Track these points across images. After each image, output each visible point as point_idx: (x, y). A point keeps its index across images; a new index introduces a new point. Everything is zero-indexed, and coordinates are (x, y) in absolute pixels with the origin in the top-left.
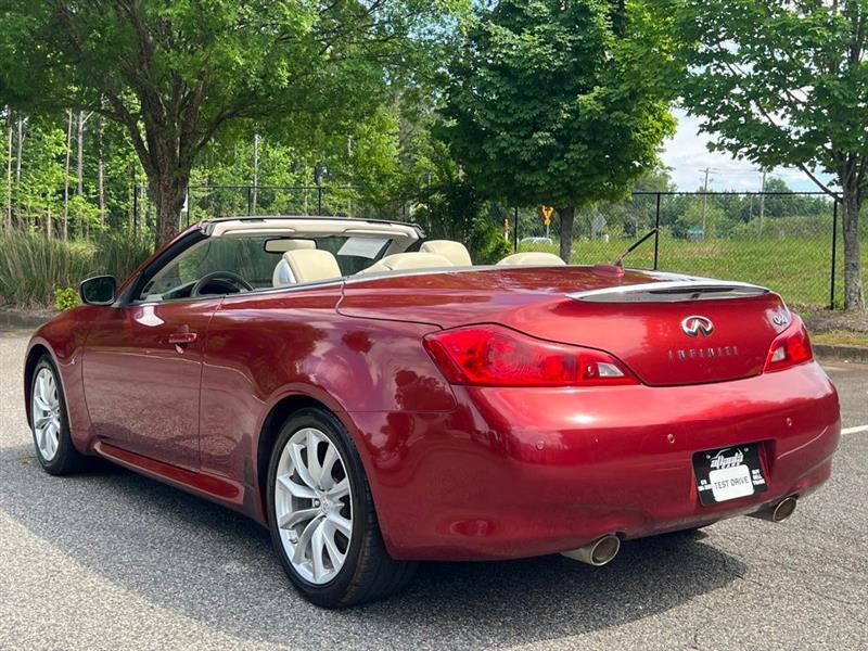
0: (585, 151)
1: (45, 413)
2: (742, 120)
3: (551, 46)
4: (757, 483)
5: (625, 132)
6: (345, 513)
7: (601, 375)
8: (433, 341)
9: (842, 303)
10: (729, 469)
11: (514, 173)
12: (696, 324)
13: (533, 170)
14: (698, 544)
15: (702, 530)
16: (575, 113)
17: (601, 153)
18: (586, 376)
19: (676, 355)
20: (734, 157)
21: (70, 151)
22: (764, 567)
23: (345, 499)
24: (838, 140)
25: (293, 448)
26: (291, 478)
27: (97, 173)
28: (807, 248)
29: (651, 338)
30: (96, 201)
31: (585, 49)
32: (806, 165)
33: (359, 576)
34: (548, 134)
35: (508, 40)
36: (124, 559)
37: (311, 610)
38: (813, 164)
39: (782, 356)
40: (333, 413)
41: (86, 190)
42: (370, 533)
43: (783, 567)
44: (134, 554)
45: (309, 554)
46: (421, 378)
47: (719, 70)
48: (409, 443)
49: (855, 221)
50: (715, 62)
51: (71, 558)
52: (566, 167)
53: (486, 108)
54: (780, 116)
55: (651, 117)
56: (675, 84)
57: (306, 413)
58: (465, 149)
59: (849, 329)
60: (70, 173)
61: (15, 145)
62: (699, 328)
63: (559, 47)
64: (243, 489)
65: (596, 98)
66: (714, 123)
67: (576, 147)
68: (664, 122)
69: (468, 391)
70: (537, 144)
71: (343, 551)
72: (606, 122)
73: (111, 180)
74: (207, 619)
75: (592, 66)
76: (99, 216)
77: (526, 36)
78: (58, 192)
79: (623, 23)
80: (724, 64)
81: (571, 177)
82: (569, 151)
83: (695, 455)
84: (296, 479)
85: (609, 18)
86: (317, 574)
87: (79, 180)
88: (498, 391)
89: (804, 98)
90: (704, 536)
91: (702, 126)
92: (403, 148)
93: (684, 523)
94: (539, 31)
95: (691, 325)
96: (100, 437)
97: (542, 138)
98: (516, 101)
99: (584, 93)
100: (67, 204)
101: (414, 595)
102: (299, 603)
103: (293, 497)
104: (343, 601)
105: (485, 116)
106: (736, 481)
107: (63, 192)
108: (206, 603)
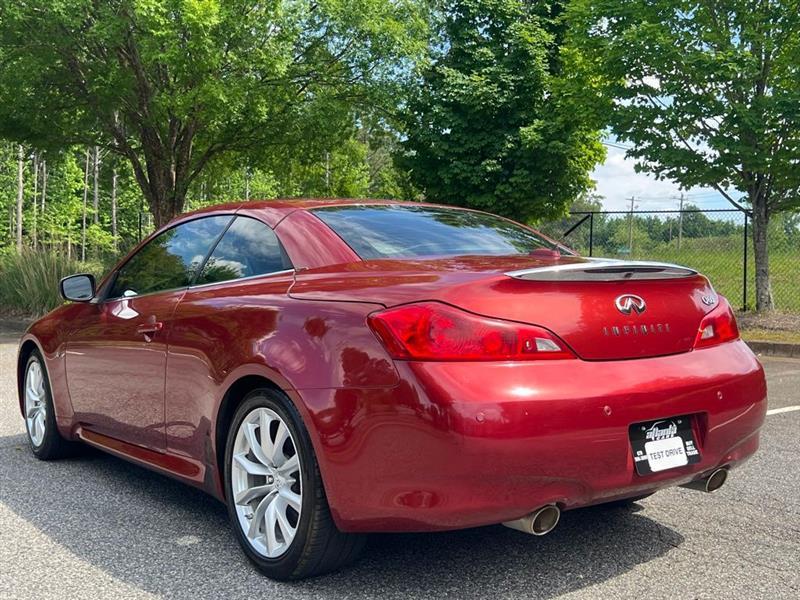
0: (527, 176)
1: (36, 403)
2: (664, 146)
3: (496, 85)
4: (690, 454)
5: (561, 160)
6: (295, 489)
7: (539, 349)
8: (377, 319)
9: (754, 305)
10: (664, 441)
11: (466, 196)
12: (629, 303)
13: (482, 193)
14: (635, 516)
15: (638, 502)
16: (518, 143)
17: (541, 177)
18: (524, 350)
19: (610, 330)
20: (657, 179)
21: (88, 187)
22: (697, 536)
23: (295, 475)
24: (748, 162)
25: (247, 428)
26: (247, 456)
27: (111, 206)
28: (721, 259)
29: (586, 316)
30: (110, 229)
31: (526, 88)
32: (719, 184)
33: (310, 548)
34: (495, 162)
35: (460, 81)
36: (93, 536)
37: (265, 583)
38: (726, 184)
39: (711, 334)
40: (283, 391)
41: (101, 220)
42: (318, 507)
43: (715, 537)
44: (103, 531)
45: (262, 530)
46: (373, 360)
47: (643, 103)
48: (354, 424)
49: (764, 233)
50: (639, 95)
51: (43, 535)
52: (510, 190)
53: (441, 139)
54: (696, 142)
55: (584, 147)
56: (604, 115)
57: (258, 394)
58: (423, 175)
59: (761, 327)
60: (88, 205)
61: (41, 182)
62: (632, 305)
63: (503, 86)
64: (204, 468)
65: (535, 130)
66: (639, 148)
67: (519, 172)
68: (594, 150)
69: (410, 365)
70: (485, 170)
71: (293, 526)
72: (545, 150)
73: (123, 211)
74: (163, 593)
75: (532, 102)
76: (112, 242)
77: (475, 77)
78: (77, 222)
79: (559, 66)
80: (646, 97)
81: (516, 199)
82: (513, 176)
83: (631, 426)
84: (251, 457)
85: (547, 61)
86: (271, 548)
87: (96, 212)
88: (439, 366)
89: (716, 126)
90: (640, 508)
91: (628, 151)
92: (373, 182)
93: (622, 492)
94: (486, 73)
95: (624, 303)
96: (82, 424)
97: (490, 166)
98: (467, 134)
99: (525, 126)
100: (85, 232)
101: (365, 567)
102: (254, 576)
103: (249, 474)
104: (295, 573)
105: (440, 147)
106: (670, 452)
107: (81, 221)
108: (165, 577)
